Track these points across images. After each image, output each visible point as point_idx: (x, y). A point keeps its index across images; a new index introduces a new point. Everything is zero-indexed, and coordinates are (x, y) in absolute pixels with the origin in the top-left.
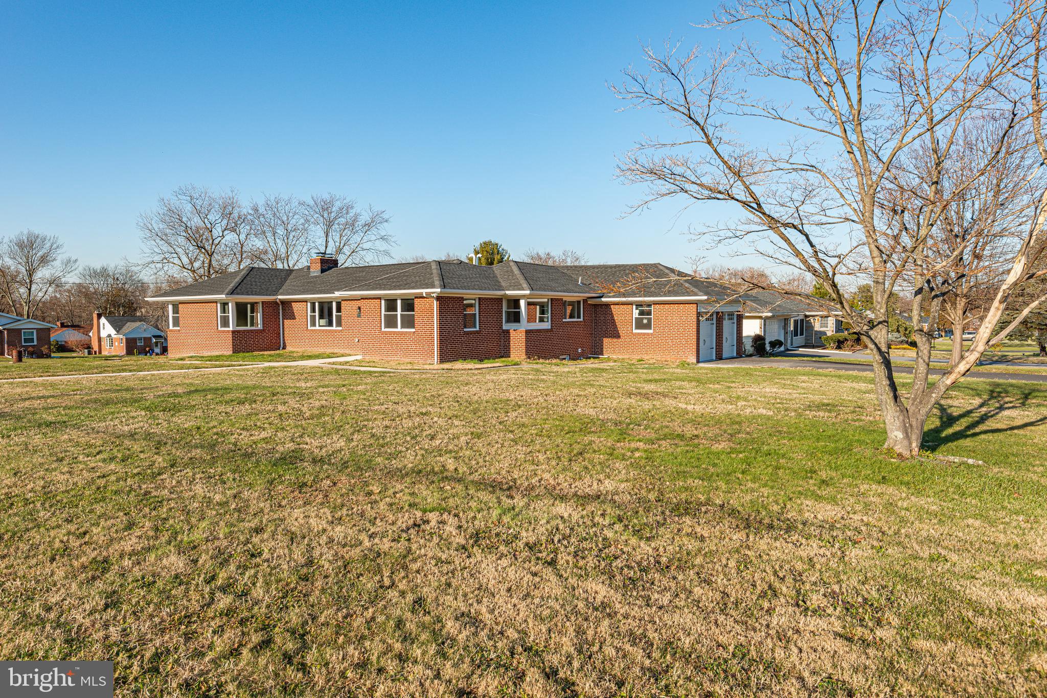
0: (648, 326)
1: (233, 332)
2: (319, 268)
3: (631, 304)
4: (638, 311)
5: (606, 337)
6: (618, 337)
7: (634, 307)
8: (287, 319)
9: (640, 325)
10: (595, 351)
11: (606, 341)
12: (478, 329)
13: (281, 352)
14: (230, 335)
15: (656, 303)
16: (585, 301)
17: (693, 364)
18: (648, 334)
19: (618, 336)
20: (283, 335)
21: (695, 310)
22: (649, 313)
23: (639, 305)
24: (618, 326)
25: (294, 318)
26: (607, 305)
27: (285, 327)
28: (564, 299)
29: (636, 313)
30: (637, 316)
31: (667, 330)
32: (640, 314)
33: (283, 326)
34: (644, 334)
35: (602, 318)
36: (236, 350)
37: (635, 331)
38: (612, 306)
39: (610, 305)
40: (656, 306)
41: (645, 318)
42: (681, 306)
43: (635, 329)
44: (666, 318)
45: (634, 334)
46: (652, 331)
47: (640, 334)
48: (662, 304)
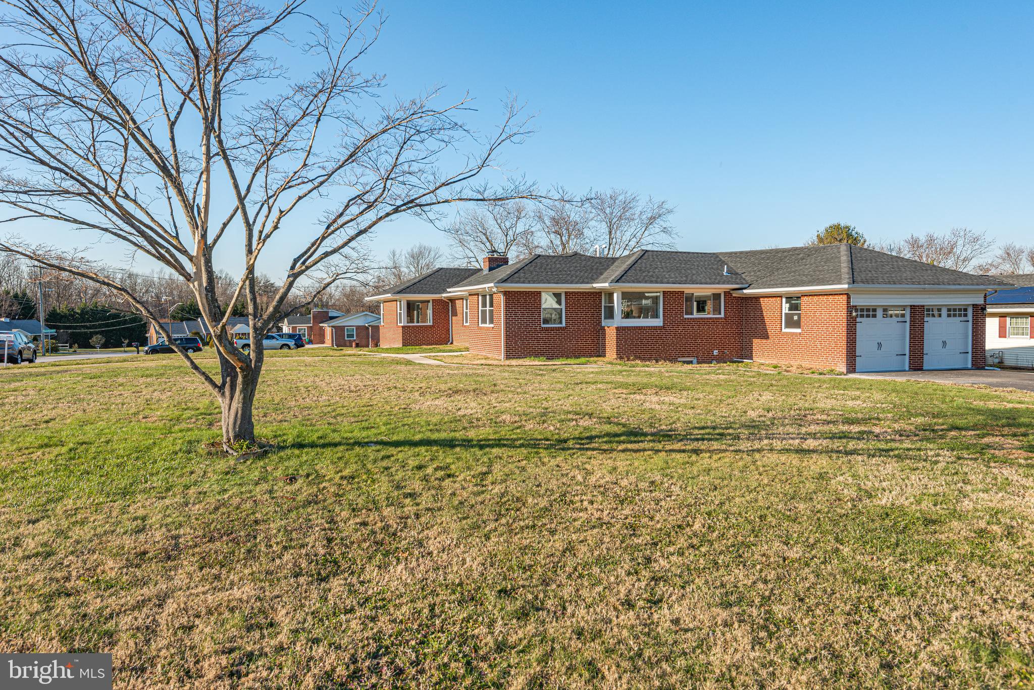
0: (797, 324)
1: (403, 327)
2: (488, 267)
4: (788, 305)
5: (756, 337)
7: (784, 300)
8: (454, 316)
10: (744, 353)
11: (756, 342)
12: (564, 325)
13: (450, 346)
15: (805, 294)
16: (728, 294)
17: (841, 374)
18: (798, 334)
19: (767, 337)
20: (452, 330)
21: (845, 302)
22: (799, 308)
24: (767, 324)
26: (756, 299)
27: (453, 324)
28: (686, 291)
29: (786, 307)
31: (815, 329)
32: (790, 309)
33: (452, 322)
34: (793, 334)
36: (406, 343)
37: (784, 331)
38: (761, 299)
39: (759, 298)
40: (805, 299)
41: (796, 314)
42: (831, 298)
43: (785, 327)
44: (815, 314)
45: (782, 334)
46: (800, 330)
47: (788, 334)
48: (810, 295)
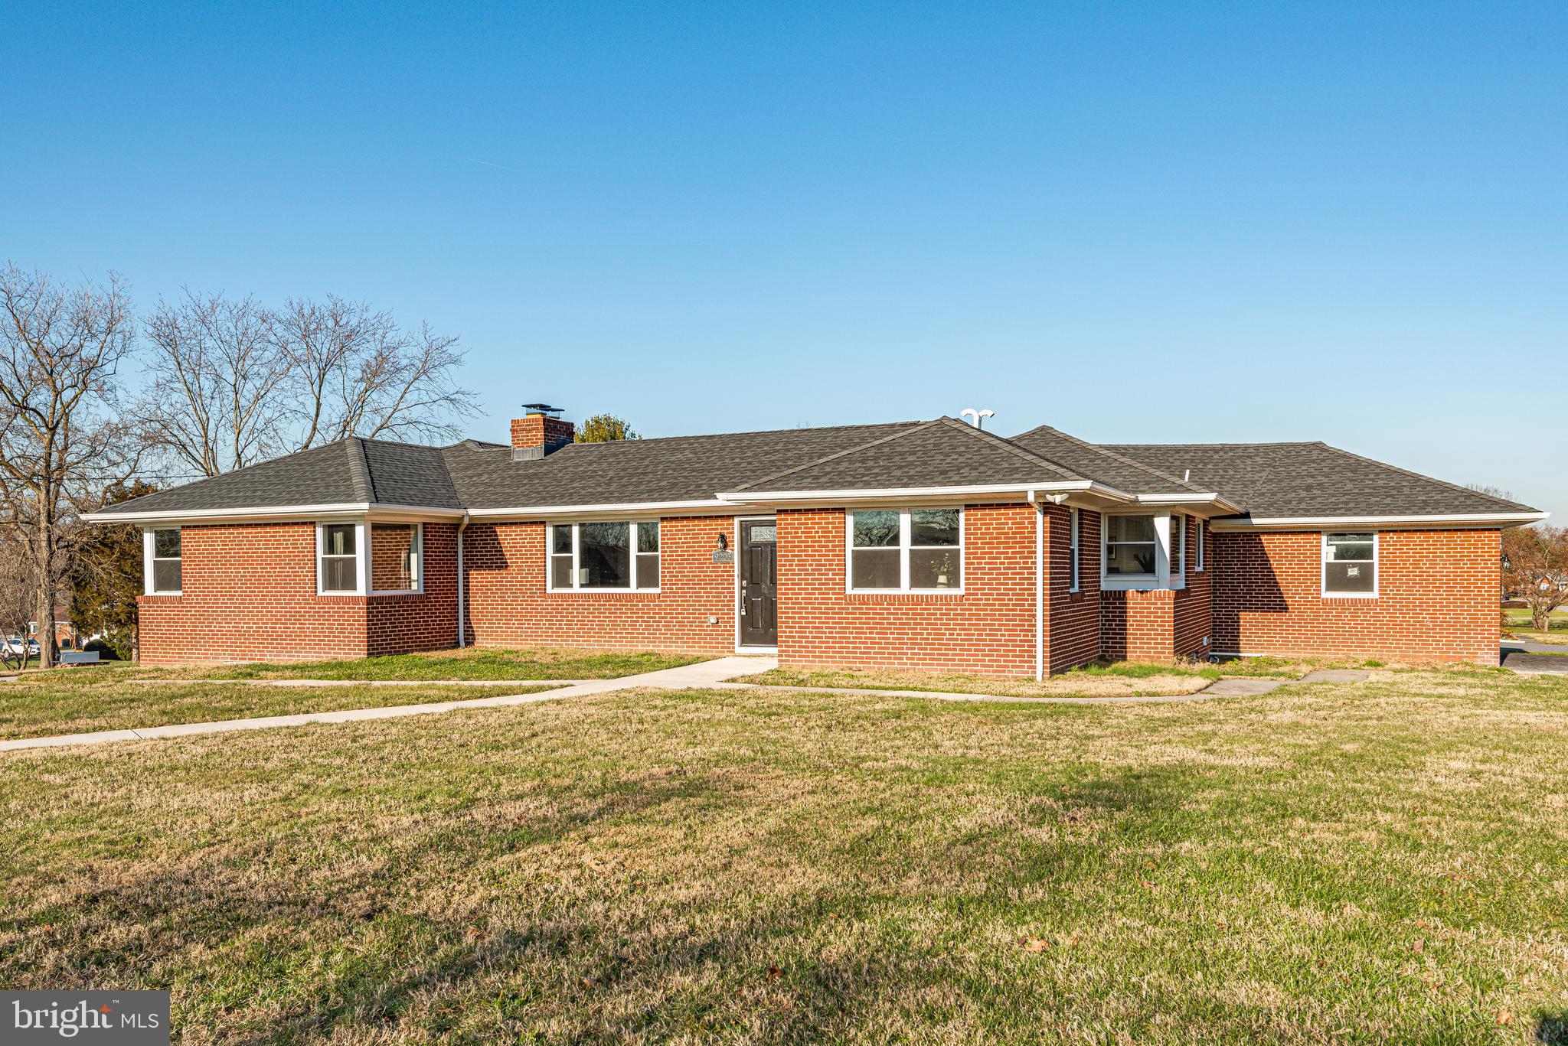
0: (1364, 582)
1: (370, 601)
2: (541, 443)
3: (1317, 531)
4: (1333, 549)
5: (1248, 609)
6: (1283, 608)
7: (1325, 538)
8: (479, 568)
9: (1337, 579)
11: (1246, 618)
12: (1077, 589)
13: (461, 653)
14: (362, 611)
15: (1384, 530)
16: (1205, 524)
18: (1367, 602)
19: (1280, 607)
20: (467, 608)
21: (1495, 544)
22: (1365, 553)
23: (1337, 533)
24: (1282, 583)
25: (503, 565)
26: (1255, 535)
27: (473, 590)
29: (1328, 553)
30: (1332, 560)
31: (1417, 591)
32: (1337, 556)
33: (466, 586)
34: (1354, 602)
35: (1236, 565)
36: (375, 649)
37: (1326, 595)
38: (1264, 538)
39: (1257, 534)
40: (1388, 537)
41: (1354, 565)
42: (1459, 537)
43: (1327, 589)
44: (1416, 565)
45: (1325, 602)
46: (1375, 594)
47: (1342, 602)
48: (1402, 531)
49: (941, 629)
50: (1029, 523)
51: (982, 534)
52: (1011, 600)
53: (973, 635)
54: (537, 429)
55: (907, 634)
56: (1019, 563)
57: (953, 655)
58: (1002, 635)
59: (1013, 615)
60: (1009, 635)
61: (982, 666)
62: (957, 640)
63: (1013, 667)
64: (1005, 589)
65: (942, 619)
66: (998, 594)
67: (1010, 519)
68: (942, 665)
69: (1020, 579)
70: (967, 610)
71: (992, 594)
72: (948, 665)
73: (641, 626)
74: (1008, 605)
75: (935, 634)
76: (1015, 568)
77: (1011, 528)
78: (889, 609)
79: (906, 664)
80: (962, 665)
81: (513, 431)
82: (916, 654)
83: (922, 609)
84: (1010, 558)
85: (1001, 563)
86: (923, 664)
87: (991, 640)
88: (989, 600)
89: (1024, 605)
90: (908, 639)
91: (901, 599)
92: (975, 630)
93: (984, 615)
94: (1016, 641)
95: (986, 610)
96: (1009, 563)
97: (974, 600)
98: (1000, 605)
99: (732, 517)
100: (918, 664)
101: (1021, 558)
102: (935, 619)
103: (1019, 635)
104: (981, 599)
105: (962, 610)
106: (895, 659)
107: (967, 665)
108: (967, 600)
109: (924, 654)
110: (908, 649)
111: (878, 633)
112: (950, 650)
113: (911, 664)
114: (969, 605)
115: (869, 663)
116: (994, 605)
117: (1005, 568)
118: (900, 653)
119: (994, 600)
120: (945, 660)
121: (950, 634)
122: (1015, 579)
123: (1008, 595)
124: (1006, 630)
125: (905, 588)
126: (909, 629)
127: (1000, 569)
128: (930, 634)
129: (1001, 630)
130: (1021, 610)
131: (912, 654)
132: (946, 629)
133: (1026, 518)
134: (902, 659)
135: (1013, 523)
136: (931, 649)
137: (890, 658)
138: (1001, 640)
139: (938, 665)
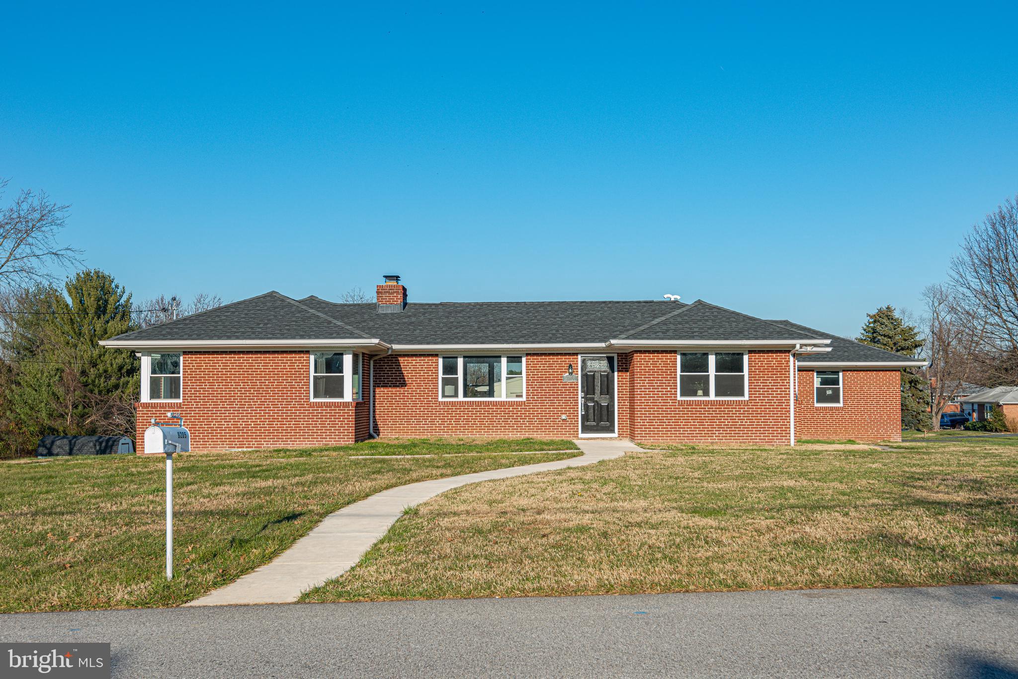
0: (835, 398)
1: (356, 405)
3: (811, 370)
4: (820, 379)
7: (815, 374)
8: (384, 385)
14: (351, 412)
15: (845, 370)
18: (837, 409)
20: (375, 412)
22: (836, 382)
23: (822, 371)
25: (404, 384)
27: (381, 399)
29: (817, 382)
30: (819, 386)
31: (862, 402)
32: (822, 384)
33: (375, 397)
34: (832, 409)
37: (817, 405)
40: (847, 373)
41: (830, 389)
42: (881, 374)
43: (817, 402)
44: (861, 387)
45: (817, 409)
46: (841, 405)
47: (825, 408)
48: (854, 371)
49: (736, 419)
50: (785, 361)
51: (758, 366)
52: (775, 403)
53: (754, 422)
54: (397, 293)
55: (716, 422)
56: (779, 383)
57: (743, 434)
58: (770, 422)
59: (777, 411)
60: (774, 422)
61: (759, 439)
62: (745, 425)
63: (777, 439)
64: (772, 397)
65: (736, 414)
66: (768, 400)
67: (774, 359)
68: (736, 439)
69: (780, 391)
70: (750, 408)
71: (765, 400)
72: (740, 439)
73: (511, 421)
74: (774, 405)
75: (732, 422)
76: (777, 386)
77: (775, 364)
78: (705, 408)
79: (715, 439)
80: (748, 439)
81: (378, 293)
82: (721, 434)
83: (724, 408)
84: (774, 380)
85: (770, 383)
86: (725, 439)
87: (764, 425)
88: (763, 403)
89: (782, 405)
90: (716, 425)
91: (712, 403)
92: (755, 419)
93: (761, 411)
94: (778, 425)
95: (762, 408)
96: (774, 383)
97: (754, 403)
98: (769, 405)
99: (577, 354)
100: (722, 439)
101: (780, 380)
102: (732, 414)
103: (780, 422)
104: (759, 403)
105: (747, 408)
106: (708, 436)
107: (751, 439)
108: (750, 403)
109: (726, 434)
110: (716, 431)
111: (698, 422)
112: (741, 431)
113: (718, 439)
114: (752, 405)
115: (693, 439)
116: (766, 405)
117: (772, 386)
118: (711, 434)
119: (766, 403)
120: (738, 436)
121: (741, 422)
122: (777, 391)
123: (774, 400)
124: (772, 419)
125: (712, 396)
126: (717, 419)
127: (769, 386)
128: (729, 422)
129: (770, 419)
130: (781, 408)
131: (719, 434)
132: (738, 419)
133: (783, 359)
134: (713, 436)
135: (776, 361)
136: (730, 431)
137: (706, 436)
138: (770, 425)
139: (734, 439)
